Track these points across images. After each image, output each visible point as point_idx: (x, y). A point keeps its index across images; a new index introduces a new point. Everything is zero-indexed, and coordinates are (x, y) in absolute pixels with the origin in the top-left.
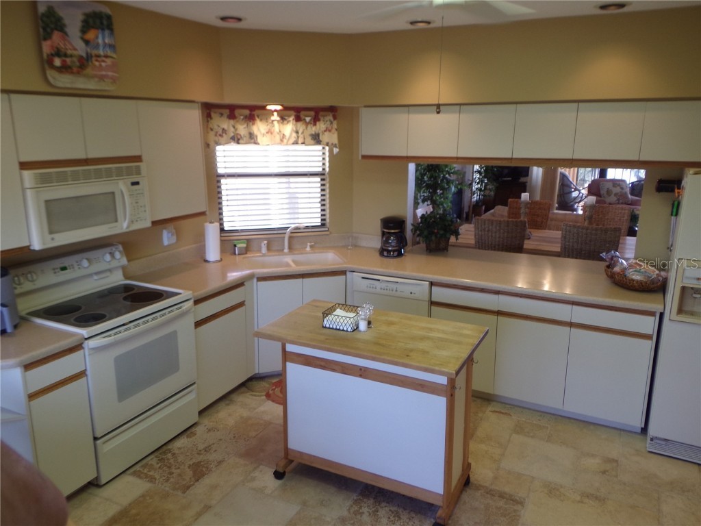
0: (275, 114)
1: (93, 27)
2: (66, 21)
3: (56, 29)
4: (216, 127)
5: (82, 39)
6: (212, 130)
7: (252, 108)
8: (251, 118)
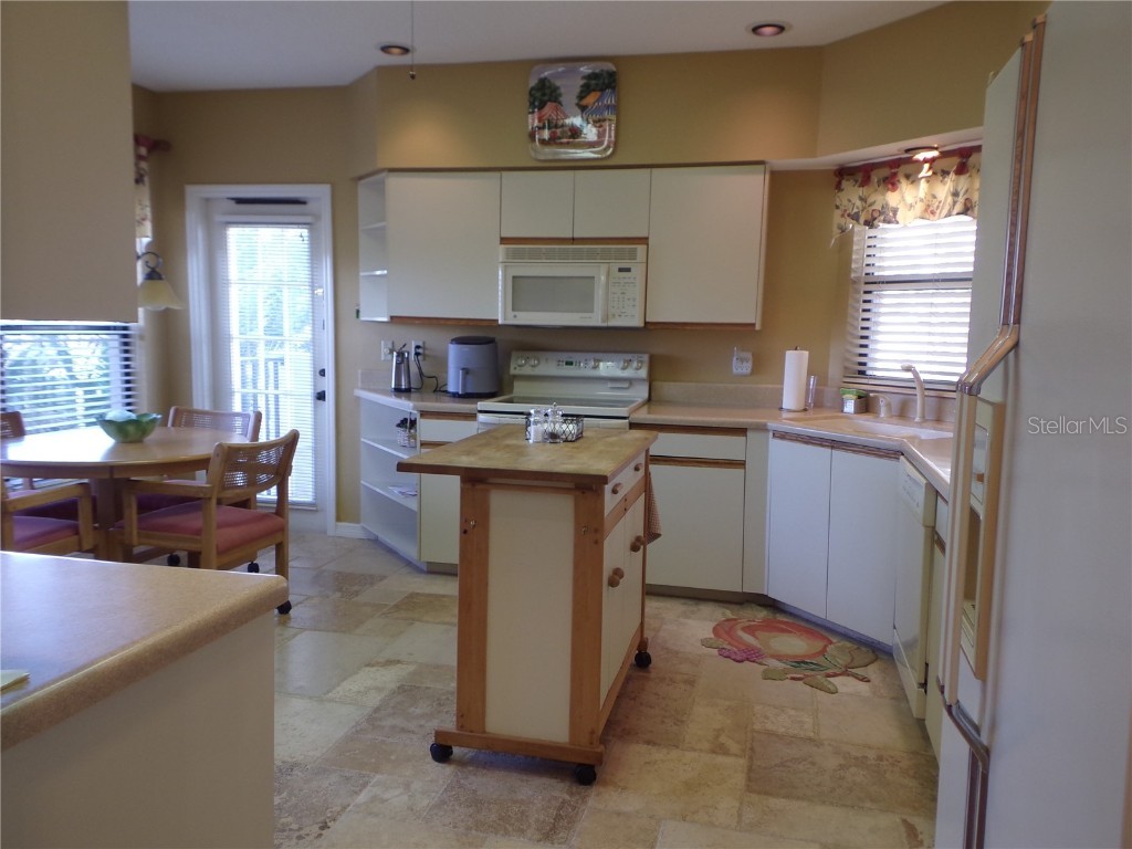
0: (927, 166)
1: (594, 90)
2: (562, 90)
3: (550, 101)
4: (845, 202)
5: (578, 105)
6: (837, 207)
7: (896, 164)
8: (890, 182)
